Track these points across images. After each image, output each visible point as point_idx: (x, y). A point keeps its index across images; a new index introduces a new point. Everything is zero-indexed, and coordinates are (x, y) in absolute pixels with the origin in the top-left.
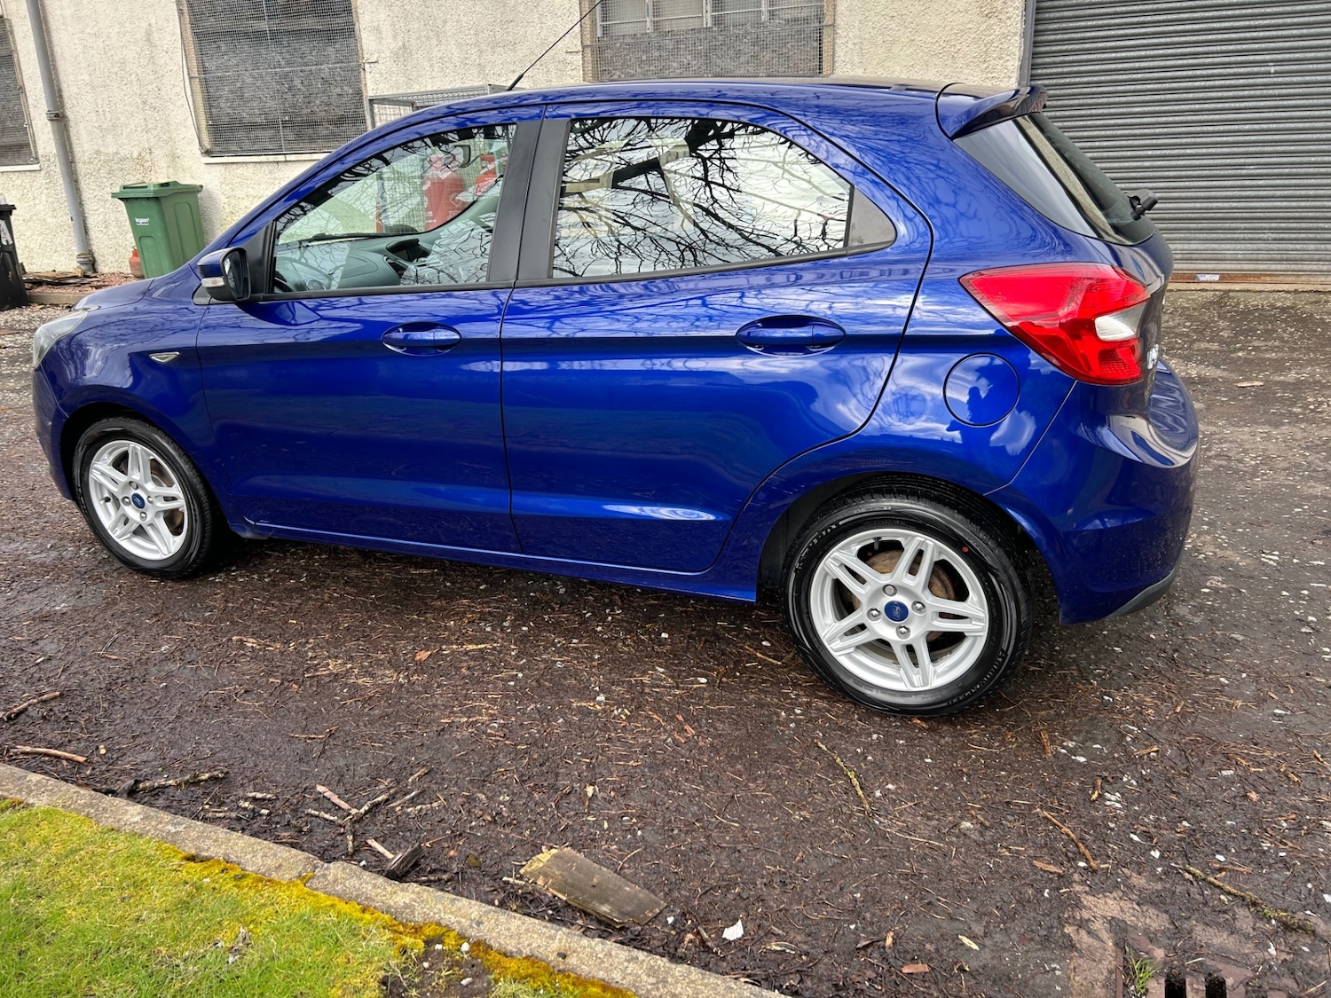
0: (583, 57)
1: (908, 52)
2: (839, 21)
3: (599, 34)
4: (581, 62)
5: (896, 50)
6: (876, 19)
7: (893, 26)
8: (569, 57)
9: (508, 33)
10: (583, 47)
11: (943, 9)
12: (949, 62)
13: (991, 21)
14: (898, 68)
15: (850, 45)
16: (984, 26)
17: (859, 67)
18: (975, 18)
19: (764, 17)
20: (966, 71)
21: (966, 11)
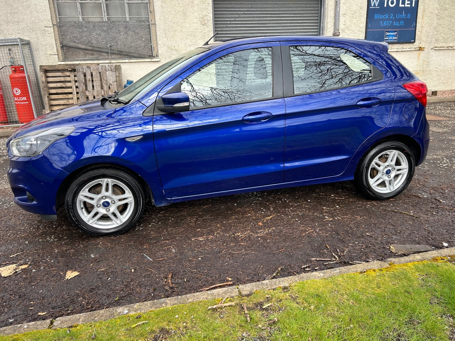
0: (54, 29)
1: (181, 34)
2: (156, 23)
3: (58, 21)
4: (53, 31)
5: (176, 33)
6: (169, 23)
7: (175, 26)
8: (47, 29)
9: (15, 18)
10: (53, 25)
11: (190, 22)
12: (194, 38)
13: (205, 26)
14: (178, 39)
15: (161, 31)
16: (203, 28)
17: (165, 38)
18: (200, 25)
19: (128, 20)
20: (199, 41)
21: (197, 23)
